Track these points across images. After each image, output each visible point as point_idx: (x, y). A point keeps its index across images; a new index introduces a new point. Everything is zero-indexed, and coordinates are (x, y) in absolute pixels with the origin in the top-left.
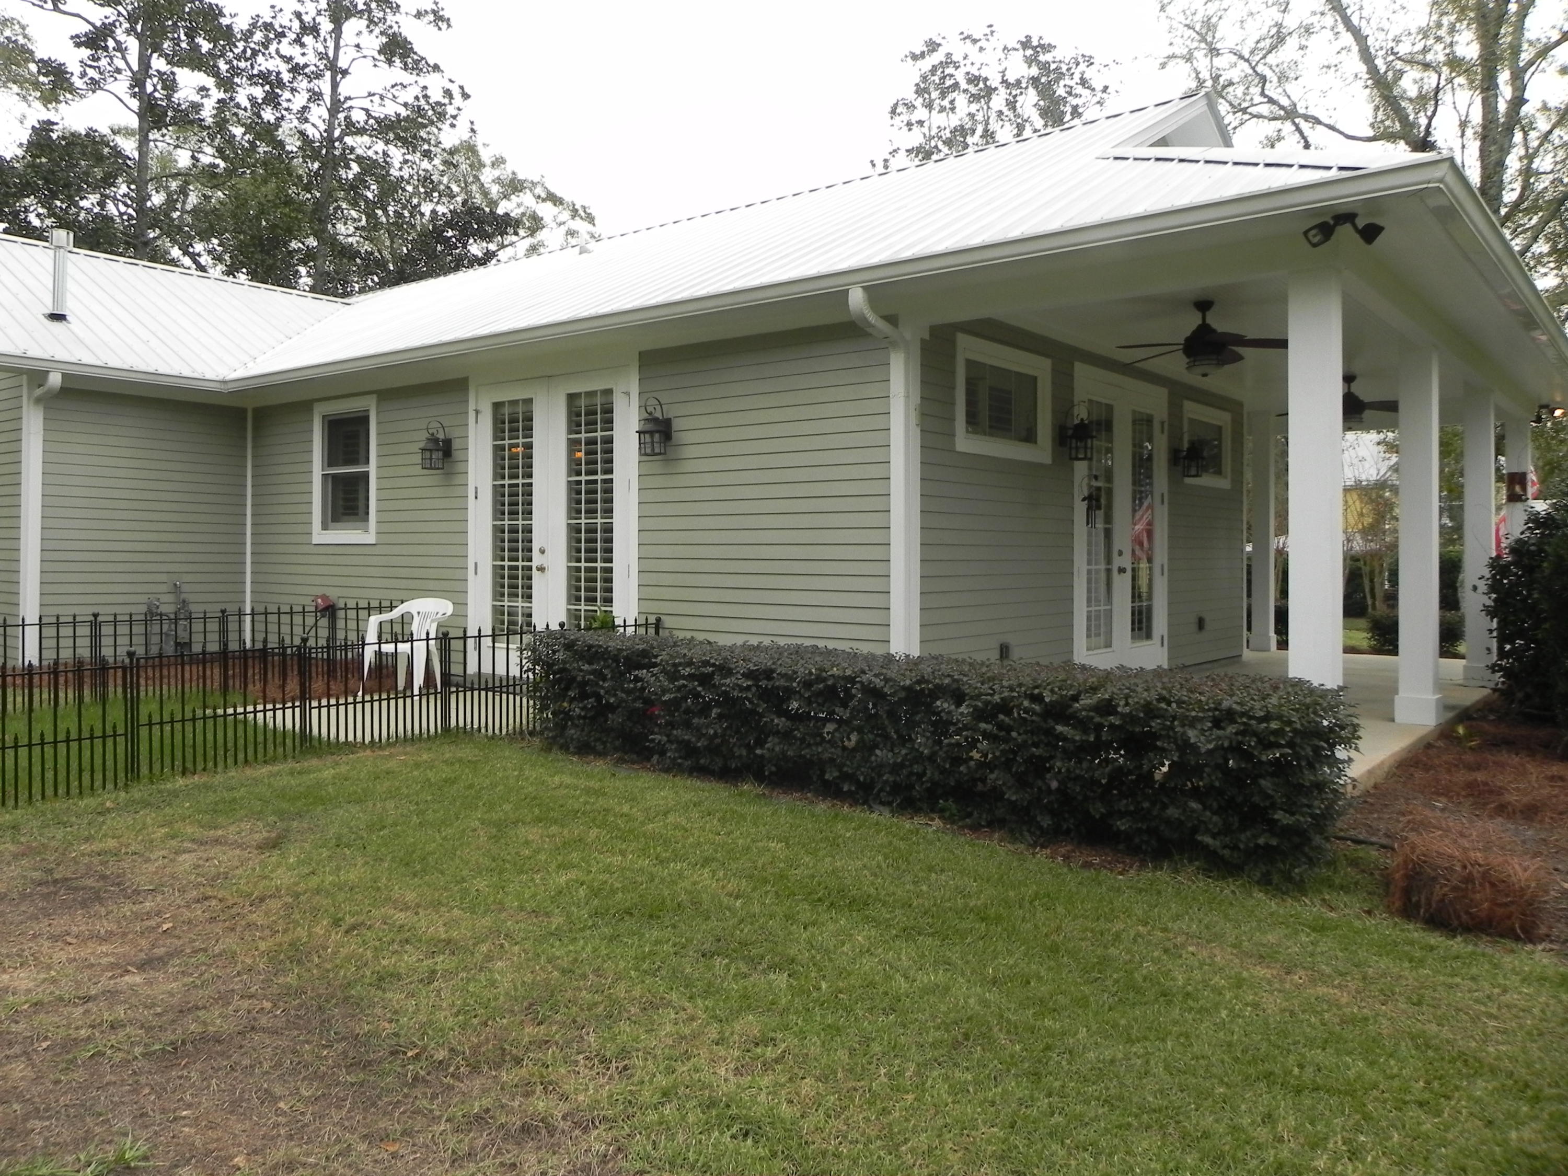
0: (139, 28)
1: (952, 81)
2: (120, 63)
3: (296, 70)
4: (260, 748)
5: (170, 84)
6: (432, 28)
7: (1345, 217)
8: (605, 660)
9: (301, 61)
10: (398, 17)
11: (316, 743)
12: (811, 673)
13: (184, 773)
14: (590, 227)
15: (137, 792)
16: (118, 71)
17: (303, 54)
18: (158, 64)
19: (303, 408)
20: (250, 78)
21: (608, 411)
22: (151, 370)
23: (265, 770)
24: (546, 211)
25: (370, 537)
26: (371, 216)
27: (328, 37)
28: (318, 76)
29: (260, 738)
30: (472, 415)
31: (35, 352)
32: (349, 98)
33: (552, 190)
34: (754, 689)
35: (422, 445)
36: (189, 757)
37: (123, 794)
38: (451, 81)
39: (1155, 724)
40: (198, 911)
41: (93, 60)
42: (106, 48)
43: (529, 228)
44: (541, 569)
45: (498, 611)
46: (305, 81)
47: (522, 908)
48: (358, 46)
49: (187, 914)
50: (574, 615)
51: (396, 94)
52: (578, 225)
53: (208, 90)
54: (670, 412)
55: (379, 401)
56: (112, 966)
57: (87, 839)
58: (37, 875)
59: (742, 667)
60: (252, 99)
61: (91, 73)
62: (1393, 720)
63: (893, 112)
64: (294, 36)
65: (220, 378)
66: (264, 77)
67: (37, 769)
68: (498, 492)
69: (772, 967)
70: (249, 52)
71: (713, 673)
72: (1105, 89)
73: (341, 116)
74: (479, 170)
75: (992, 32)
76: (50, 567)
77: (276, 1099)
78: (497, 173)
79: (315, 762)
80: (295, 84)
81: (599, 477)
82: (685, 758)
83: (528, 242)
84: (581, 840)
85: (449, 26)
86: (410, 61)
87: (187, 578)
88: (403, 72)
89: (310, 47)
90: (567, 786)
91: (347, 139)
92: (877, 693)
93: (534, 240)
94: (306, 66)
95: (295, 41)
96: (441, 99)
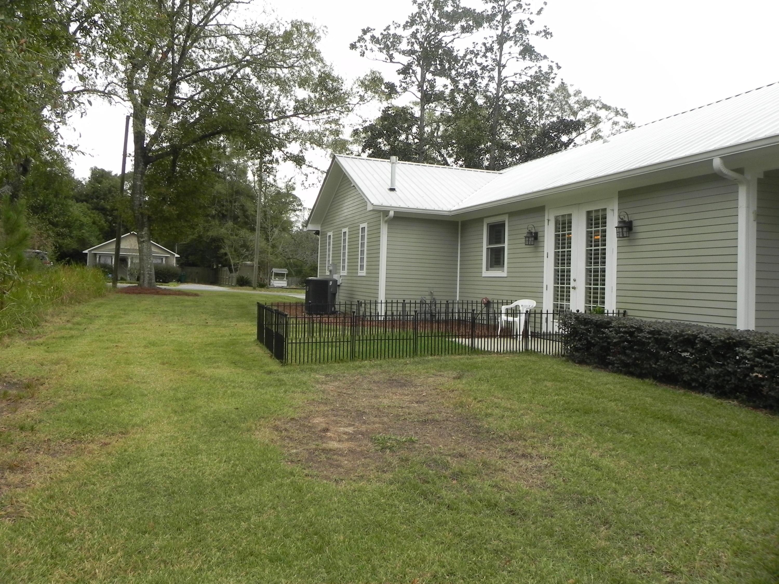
0: (421, 63)
2: (413, 79)
3: (484, 68)
4: (457, 350)
5: (432, 86)
6: (544, 39)
8: (591, 325)
9: (485, 64)
10: (528, 36)
11: (476, 350)
12: (677, 332)
13: (431, 355)
14: (625, 119)
15: (416, 359)
16: (413, 82)
17: (486, 61)
18: (429, 76)
19: (479, 220)
20: (465, 75)
21: (604, 218)
22: (424, 208)
23: (458, 357)
24: (602, 113)
25: (504, 274)
26: (515, 129)
27: (497, 51)
28: (493, 70)
29: (457, 347)
30: (546, 222)
31: (385, 204)
32: (506, 77)
33: (605, 103)
34: (652, 339)
35: (525, 235)
36: (433, 351)
37: (412, 359)
38: (552, 62)
40: (433, 392)
41: (405, 79)
42: (409, 73)
43: (593, 123)
44: (574, 288)
45: (555, 306)
46: (487, 73)
47: (538, 404)
48: (510, 53)
49: (430, 392)
50: (588, 308)
51: (527, 72)
52: (619, 119)
53: (447, 86)
54: (632, 218)
55: (509, 217)
56: (409, 401)
57: (401, 371)
58: (387, 378)
59: (647, 329)
60: (465, 85)
61: (404, 85)
64: (483, 54)
65: (449, 210)
66: (470, 74)
67: (387, 350)
68: (557, 254)
69: (627, 433)
70: (464, 64)
71: (635, 331)
73: (503, 86)
74: (568, 98)
76: (388, 284)
77: (452, 436)
78: (577, 98)
79: (476, 356)
80: (483, 75)
81: (600, 248)
82: (623, 367)
83: (593, 130)
84: (567, 388)
85: (552, 36)
86: (533, 57)
87: (435, 290)
88: (530, 62)
89: (489, 57)
90: (569, 372)
91: (505, 96)
92: (707, 343)
93: (596, 129)
94: (488, 66)
95: (483, 56)
96: (547, 71)
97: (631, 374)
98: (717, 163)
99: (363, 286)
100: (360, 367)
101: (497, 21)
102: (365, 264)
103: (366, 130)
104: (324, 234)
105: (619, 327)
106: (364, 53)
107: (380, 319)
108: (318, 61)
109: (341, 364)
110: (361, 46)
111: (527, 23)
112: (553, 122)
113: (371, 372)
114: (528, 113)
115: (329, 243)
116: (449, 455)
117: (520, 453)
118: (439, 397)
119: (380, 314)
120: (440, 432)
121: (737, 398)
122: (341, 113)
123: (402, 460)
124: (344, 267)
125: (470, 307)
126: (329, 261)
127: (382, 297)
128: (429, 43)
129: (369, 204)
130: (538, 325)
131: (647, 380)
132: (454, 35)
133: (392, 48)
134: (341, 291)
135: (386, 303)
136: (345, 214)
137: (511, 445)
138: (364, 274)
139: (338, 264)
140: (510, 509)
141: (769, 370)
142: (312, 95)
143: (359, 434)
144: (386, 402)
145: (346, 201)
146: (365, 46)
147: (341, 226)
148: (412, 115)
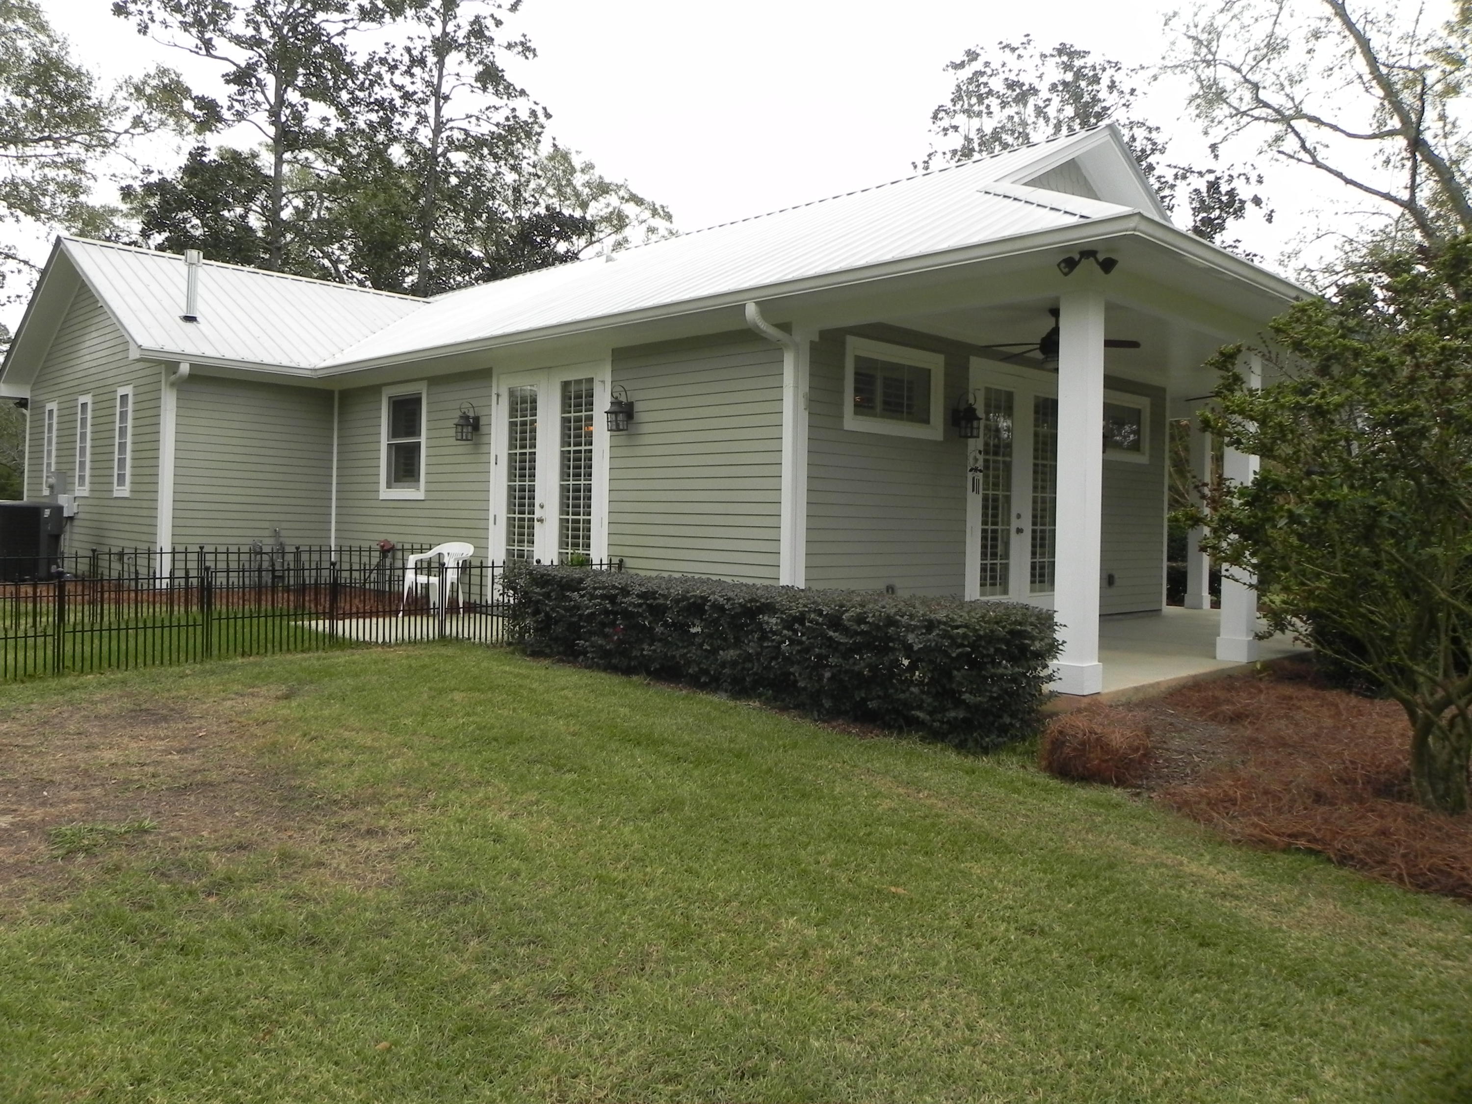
0: (276, 66)
1: (987, 90)
2: (259, 97)
3: (407, 96)
4: (300, 644)
5: (298, 117)
6: (521, 58)
7: (1088, 253)
9: (410, 88)
10: (492, 49)
11: (341, 640)
12: (679, 594)
13: (243, 655)
14: (667, 224)
15: (208, 665)
16: (258, 104)
17: (413, 83)
19: (375, 390)
20: (368, 104)
21: (590, 395)
22: (258, 361)
23: (299, 656)
24: (630, 209)
25: (420, 495)
27: (434, 67)
28: (425, 102)
29: (306, 636)
30: (494, 398)
31: (170, 347)
32: (451, 120)
33: (634, 192)
34: (644, 606)
35: (456, 421)
36: (247, 644)
37: (198, 666)
38: (536, 103)
39: (891, 630)
40: (223, 728)
41: (240, 94)
42: (249, 85)
43: (615, 226)
44: (541, 520)
45: (510, 553)
46: (414, 106)
47: (427, 734)
48: (458, 75)
49: (216, 729)
50: (563, 557)
51: (490, 115)
52: (657, 222)
53: (328, 120)
54: (633, 397)
55: (429, 386)
56: (163, 751)
57: (167, 691)
58: (131, 707)
59: (637, 589)
60: (369, 124)
61: (237, 106)
62: (1215, 658)
63: (935, 117)
64: (404, 68)
65: (312, 367)
66: (380, 103)
67: (141, 645)
68: (511, 458)
69: (569, 771)
70: (367, 82)
71: (618, 594)
72: (1133, 91)
73: (444, 135)
74: (572, 174)
75: (1029, 42)
76: (179, 514)
77: (233, 811)
78: (587, 177)
79: (338, 653)
80: (406, 109)
81: (583, 448)
82: (601, 658)
83: (614, 238)
84: (490, 701)
85: (535, 55)
86: (501, 88)
87: (284, 525)
88: (495, 97)
89: (418, 77)
90: (505, 672)
91: (449, 155)
92: (720, 609)
93: (619, 237)
94: (415, 93)
95: (406, 72)
96: (527, 119)
97: (614, 669)
98: (751, 310)
99: (123, 519)
100: (74, 688)
101: (433, 9)
102: (128, 471)
103: (149, 189)
104: (39, 407)
105: (595, 589)
106: (146, 27)
107: (158, 586)
108: (34, 27)
109: (28, 684)
110: (141, 12)
111: (489, 22)
112: (538, 216)
113: (97, 697)
114: (491, 194)
115: (50, 426)
116: (215, 849)
117: (364, 828)
118: (233, 737)
119: (158, 576)
120: (212, 805)
121: (760, 696)
122: (88, 147)
123: (108, 871)
124: (82, 478)
125: (355, 559)
126: (49, 465)
127: (164, 540)
128: (294, 29)
129: (132, 346)
130: (475, 589)
131: (635, 678)
132: (345, 21)
133: (212, 27)
134: (76, 530)
135: (174, 552)
136: (86, 366)
137: (348, 817)
138: (127, 494)
139: (70, 473)
140: (308, 934)
141: (799, 648)
142: (17, 101)
143: (24, 828)
144: (109, 755)
145: (87, 337)
146: (150, 12)
147: (76, 389)
148: (257, 171)
